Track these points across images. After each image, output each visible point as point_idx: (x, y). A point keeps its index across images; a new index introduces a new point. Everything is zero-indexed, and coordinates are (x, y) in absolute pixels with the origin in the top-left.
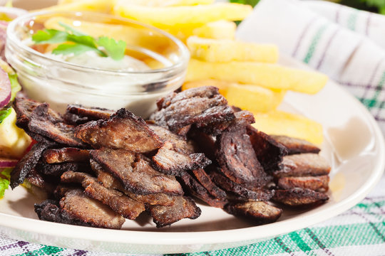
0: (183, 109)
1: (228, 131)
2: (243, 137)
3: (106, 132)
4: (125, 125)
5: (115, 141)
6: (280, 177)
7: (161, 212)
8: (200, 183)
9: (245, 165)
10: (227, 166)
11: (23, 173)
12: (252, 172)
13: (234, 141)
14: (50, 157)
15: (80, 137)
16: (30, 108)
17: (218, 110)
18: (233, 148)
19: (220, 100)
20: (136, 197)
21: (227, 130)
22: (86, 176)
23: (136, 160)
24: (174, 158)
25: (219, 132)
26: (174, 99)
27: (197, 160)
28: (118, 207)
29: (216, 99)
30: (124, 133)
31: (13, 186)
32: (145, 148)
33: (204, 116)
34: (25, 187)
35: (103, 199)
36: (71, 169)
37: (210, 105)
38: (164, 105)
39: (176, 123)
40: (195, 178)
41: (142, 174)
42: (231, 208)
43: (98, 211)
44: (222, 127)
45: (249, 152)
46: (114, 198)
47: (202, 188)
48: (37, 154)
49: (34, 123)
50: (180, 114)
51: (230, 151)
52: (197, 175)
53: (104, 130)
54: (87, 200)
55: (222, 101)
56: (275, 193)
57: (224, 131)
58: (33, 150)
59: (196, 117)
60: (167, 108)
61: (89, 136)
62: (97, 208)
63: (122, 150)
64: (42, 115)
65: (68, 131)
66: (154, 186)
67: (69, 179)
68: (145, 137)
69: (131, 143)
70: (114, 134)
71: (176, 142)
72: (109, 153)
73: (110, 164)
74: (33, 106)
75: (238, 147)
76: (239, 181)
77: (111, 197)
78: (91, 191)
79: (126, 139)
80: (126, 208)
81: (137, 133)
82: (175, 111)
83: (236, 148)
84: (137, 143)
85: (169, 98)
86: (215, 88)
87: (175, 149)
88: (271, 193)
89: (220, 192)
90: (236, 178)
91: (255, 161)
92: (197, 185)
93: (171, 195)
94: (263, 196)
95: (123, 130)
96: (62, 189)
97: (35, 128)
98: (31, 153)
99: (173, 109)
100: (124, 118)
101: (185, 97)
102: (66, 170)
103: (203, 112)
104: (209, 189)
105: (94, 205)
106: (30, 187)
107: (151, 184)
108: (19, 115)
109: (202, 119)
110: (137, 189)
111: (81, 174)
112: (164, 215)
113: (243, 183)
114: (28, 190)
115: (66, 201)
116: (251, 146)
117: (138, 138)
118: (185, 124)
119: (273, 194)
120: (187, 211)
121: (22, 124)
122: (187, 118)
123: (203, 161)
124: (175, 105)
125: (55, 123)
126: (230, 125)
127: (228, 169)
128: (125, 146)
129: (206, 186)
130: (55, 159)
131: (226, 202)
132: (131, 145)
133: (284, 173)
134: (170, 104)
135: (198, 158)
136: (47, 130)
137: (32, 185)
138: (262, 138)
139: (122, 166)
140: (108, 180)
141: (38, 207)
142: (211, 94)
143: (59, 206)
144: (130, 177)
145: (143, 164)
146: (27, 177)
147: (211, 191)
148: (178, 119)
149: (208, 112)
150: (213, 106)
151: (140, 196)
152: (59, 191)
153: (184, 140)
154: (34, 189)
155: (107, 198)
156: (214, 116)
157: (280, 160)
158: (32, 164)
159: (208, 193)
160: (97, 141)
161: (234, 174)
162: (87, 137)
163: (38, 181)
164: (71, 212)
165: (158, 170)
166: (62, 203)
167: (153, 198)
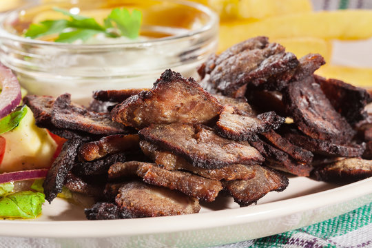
0: (233, 67)
1: (295, 80)
2: (312, 87)
3: (152, 105)
4: (174, 91)
5: (166, 114)
6: (365, 130)
7: (242, 188)
8: (278, 148)
9: (324, 119)
10: (305, 121)
11: (59, 179)
12: (334, 125)
13: (303, 92)
14: (88, 152)
15: (120, 121)
16: (47, 105)
17: (277, 59)
18: (305, 100)
19: (275, 48)
20: (209, 174)
21: (293, 80)
22: (141, 163)
23: (197, 131)
24: (241, 121)
25: (284, 83)
26: (218, 60)
27: (268, 119)
28: (191, 188)
29: (269, 47)
30: (174, 101)
31: (49, 198)
32: (203, 116)
33: (262, 68)
34: (64, 199)
35: (169, 184)
36: (118, 160)
37: (264, 56)
38: (207, 69)
39: (230, 85)
40: (270, 143)
41: (210, 145)
42: (320, 173)
43: (165, 201)
44: (286, 77)
45: (324, 104)
46: (183, 178)
47: (282, 153)
48: (71, 152)
49: (59, 116)
50: (232, 74)
51: (302, 105)
52: (271, 139)
53: (149, 102)
54: (148, 191)
55: (278, 49)
56: (367, 146)
57: (290, 81)
58: (65, 149)
59: (252, 72)
60: (213, 73)
61: (131, 115)
62: (163, 198)
63: (177, 122)
64: (66, 107)
65: (102, 119)
66: (228, 155)
67: (120, 172)
68: (202, 101)
69: (185, 113)
70: (163, 104)
71: (237, 106)
72: (162, 129)
73: (168, 140)
74: (51, 102)
75: (311, 99)
76: (322, 137)
77: (179, 179)
78: (152, 176)
79: (178, 109)
80: (200, 188)
81: (191, 98)
82: (224, 72)
83: (308, 100)
84: (192, 111)
85: (212, 61)
86: (264, 38)
87: (237, 112)
88: (362, 146)
89: (305, 153)
90: (319, 135)
91: (333, 112)
92: (274, 150)
93: (250, 165)
94: (354, 151)
95: (173, 98)
96: (113, 187)
97: (62, 122)
98: (64, 153)
99: (220, 70)
100: (171, 81)
101: (231, 53)
102: (112, 163)
103: (259, 65)
104: (291, 152)
105: (158, 195)
106: (70, 196)
107: (224, 153)
108: (37, 113)
109: (260, 73)
110: (209, 163)
111: (132, 163)
112: (246, 191)
113: (329, 137)
114: (69, 200)
115: (122, 197)
116: (324, 97)
117: (193, 103)
118: (240, 84)
119: (365, 147)
120: (271, 181)
121: (43, 123)
122: (240, 76)
123: (276, 119)
124: (222, 65)
125: (83, 113)
126: (297, 73)
127: (307, 125)
128: (178, 118)
129: (286, 149)
130: (94, 154)
131: (311, 168)
132: (185, 116)
133: (367, 124)
134: (214, 66)
135: (269, 117)
136: (77, 121)
137: (73, 192)
138: (334, 85)
139: (183, 139)
140: (169, 161)
141: (90, 211)
142: (261, 44)
143: (116, 204)
144: (196, 150)
145: (206, 134)
146: (65, 183)
147: (294, 154)
148: (231, 80)
149: (265, 63)
150: (269, 56)
151: (214, 172)
152: (110, 190)
153: (245, 101)
154: (76, 198)
155: (174, 181)
156: (274, 66)
157: (362, 106)
158: (68, 165)
159: (290, 157)
160: (143, 119)
161: (315, 129)
162: (129, 118)
163: (79, 185)
164: (133, 209)
165: (226, 138)
166: (118, 201)
167: (229, 171)
